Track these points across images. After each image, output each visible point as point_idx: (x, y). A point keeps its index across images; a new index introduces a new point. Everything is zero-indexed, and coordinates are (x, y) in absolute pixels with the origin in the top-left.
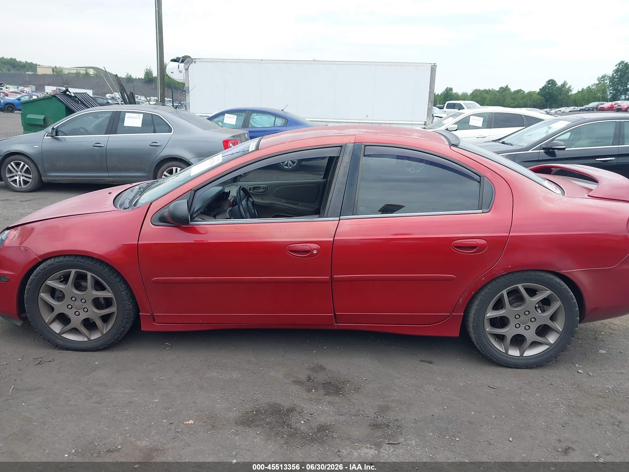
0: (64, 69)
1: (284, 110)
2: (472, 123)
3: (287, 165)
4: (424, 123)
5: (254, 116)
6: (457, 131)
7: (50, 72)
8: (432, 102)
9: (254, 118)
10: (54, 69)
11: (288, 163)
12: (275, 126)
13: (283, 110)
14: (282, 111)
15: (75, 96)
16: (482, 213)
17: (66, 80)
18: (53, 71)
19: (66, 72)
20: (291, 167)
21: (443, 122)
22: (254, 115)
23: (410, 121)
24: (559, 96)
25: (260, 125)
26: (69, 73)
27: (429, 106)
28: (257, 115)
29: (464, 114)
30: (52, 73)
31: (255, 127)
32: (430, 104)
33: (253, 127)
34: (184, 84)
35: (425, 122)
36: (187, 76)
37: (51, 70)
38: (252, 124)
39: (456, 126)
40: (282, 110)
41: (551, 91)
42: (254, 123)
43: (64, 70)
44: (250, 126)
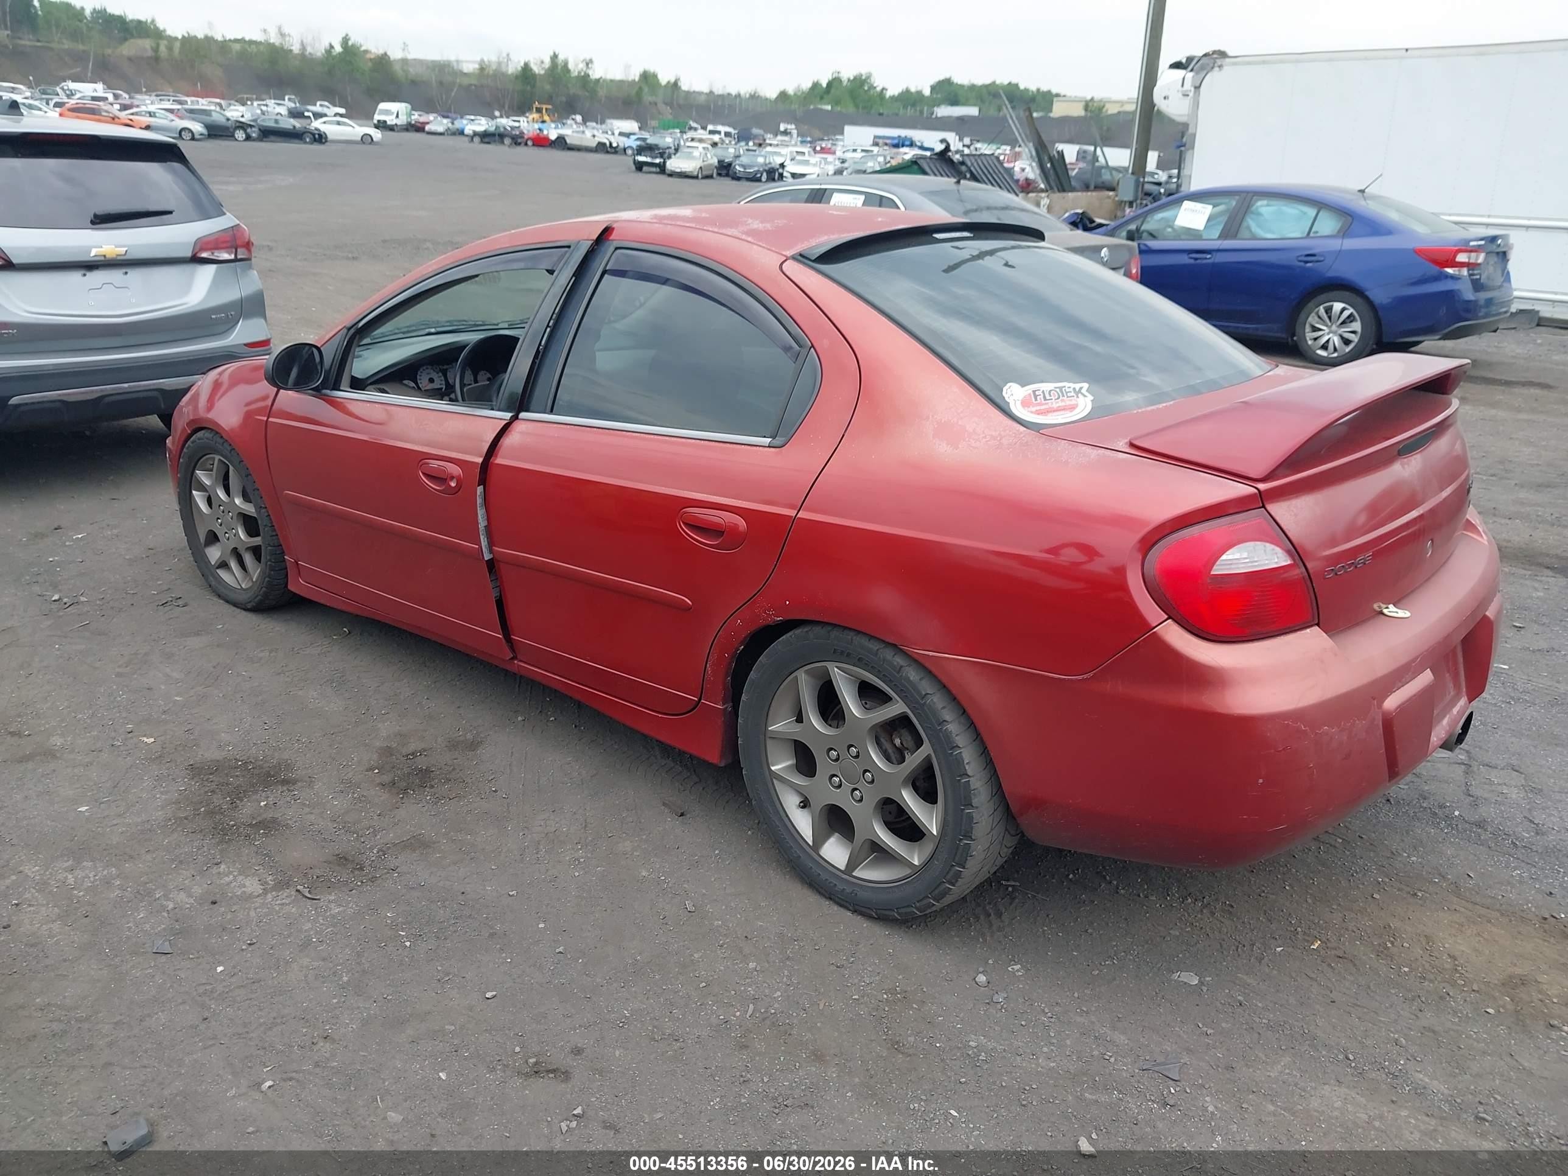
0: (1110, 102)
1: (1366, 190)
3: (1324, 347)
5: (1262, 206)
7: (1078, 111)
9: (1259, 214)
10: (1088, 105)
11: (1331, 340)
12: (1312, 235)
13: (1362, 191)
14: (1360, 194)
15: (963, 163)
16: (769, 447)
17: (1108, 130)
18: (1086, 108)
19: (1112, 110)
20: (1335, 355)
22: (1259, 203)
25: (1273, 233)
26: (1119, 113)
28: (1268, 205)
30: (1082, 113)
31: (1258, 237)
33: (1255, 238)
34: (1186, 126)
36: (1196, 104)
37: (1082, 105)
38: (1253, 230)
40: (1360, 190)
42: (1259, 226)
43: (1107, 106)
44: (1244, 233)
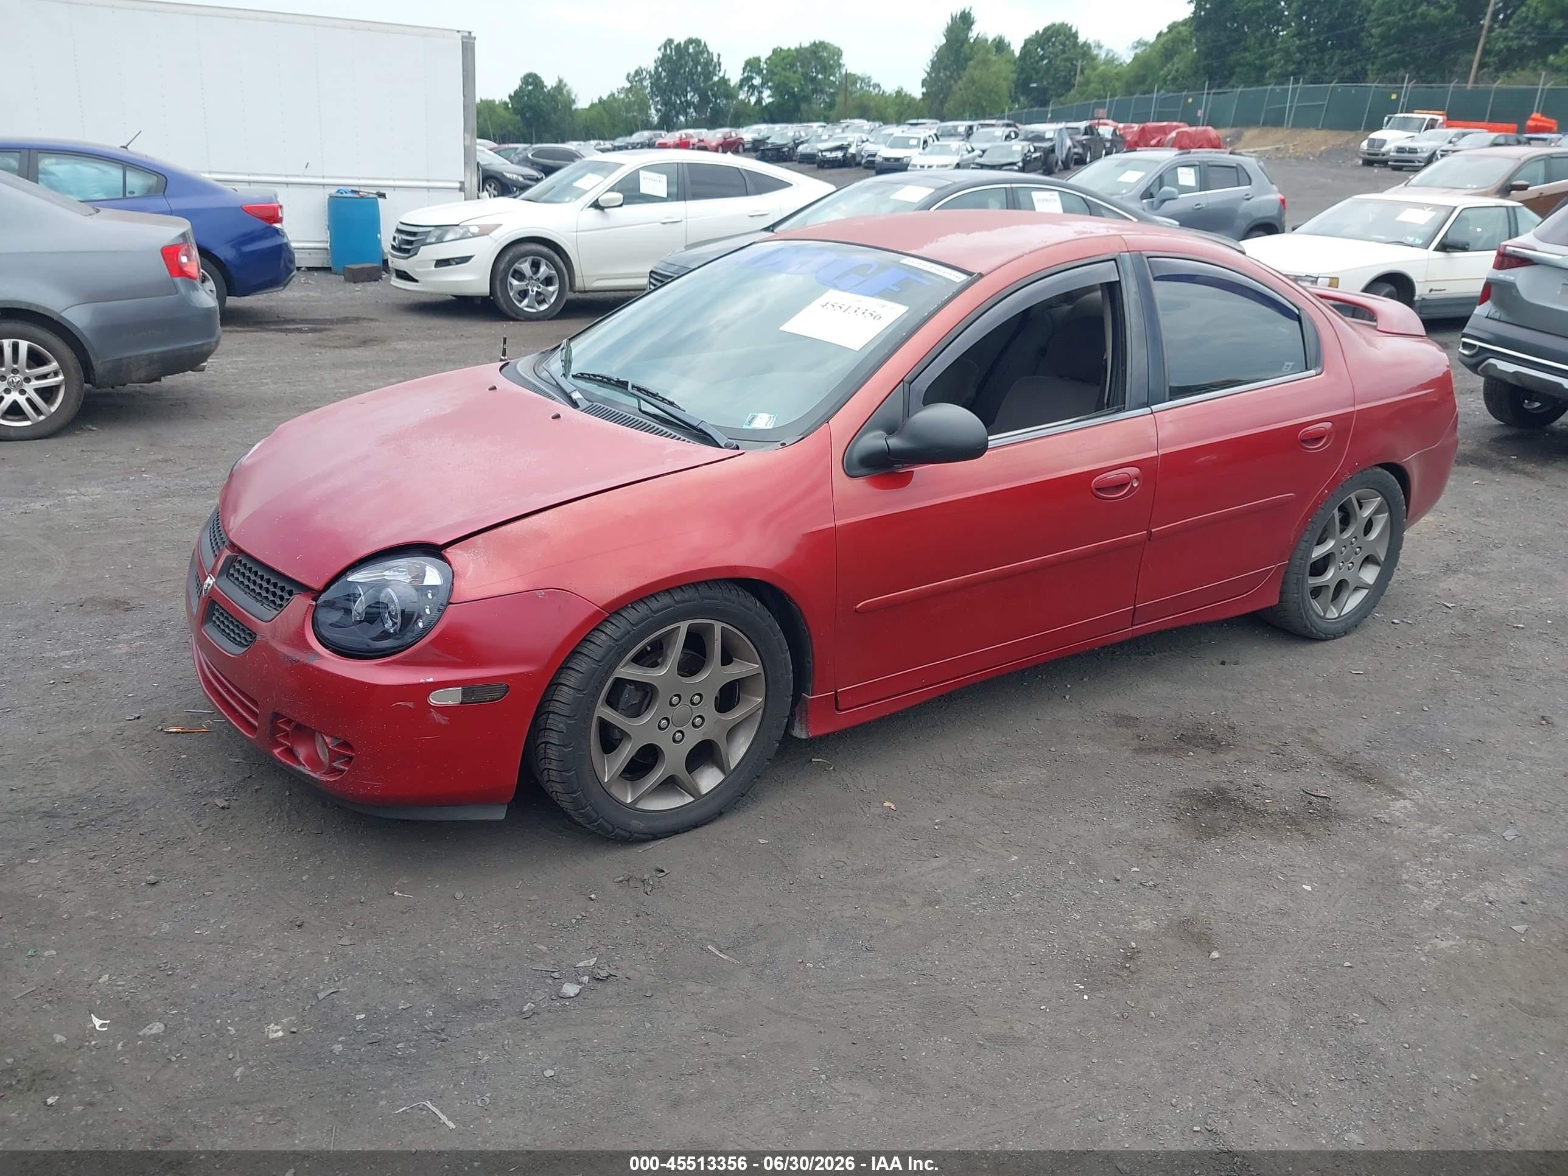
2: (645, 189)
4: (458, 185)
5: (50, 164)
6: (624, 206)
8: (473, 132)
9: (50, 174)
12: (128, 195)
13: (126, 147)
21: (575, 184)
22: (47, 161)
23: (424, 180)
24: (553, 115)
27: (468, 143)
28: (57, 164)
29: (624, 167)
32: (468, 136)
35: (461, 182)
39: (618, 196)
40: (123, 147)
41: (534, 102)
